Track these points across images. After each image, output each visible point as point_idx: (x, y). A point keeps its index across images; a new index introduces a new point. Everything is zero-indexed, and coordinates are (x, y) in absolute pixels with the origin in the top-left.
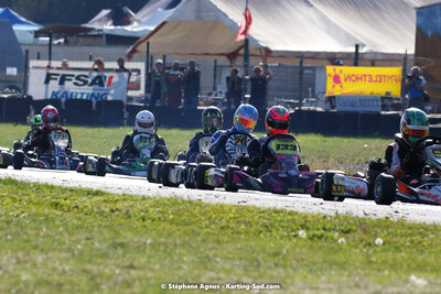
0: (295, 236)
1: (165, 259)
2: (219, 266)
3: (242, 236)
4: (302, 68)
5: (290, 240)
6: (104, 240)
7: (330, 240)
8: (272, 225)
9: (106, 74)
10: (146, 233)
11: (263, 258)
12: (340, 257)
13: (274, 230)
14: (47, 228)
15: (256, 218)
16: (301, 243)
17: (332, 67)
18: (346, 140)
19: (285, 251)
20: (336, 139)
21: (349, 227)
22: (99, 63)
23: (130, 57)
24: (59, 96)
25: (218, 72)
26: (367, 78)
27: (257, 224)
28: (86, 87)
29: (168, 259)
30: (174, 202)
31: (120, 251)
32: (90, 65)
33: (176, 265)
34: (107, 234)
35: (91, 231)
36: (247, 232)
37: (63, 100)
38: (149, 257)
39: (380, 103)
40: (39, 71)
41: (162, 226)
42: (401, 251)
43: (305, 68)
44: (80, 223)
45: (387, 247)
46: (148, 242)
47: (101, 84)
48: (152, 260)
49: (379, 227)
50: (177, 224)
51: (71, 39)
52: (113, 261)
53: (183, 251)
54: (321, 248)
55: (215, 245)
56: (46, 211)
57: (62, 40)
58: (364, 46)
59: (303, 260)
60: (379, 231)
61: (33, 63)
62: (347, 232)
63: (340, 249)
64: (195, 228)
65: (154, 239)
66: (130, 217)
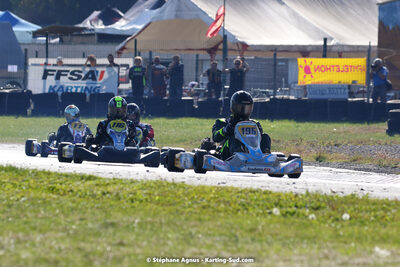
0: (270, 213)
1: (152, 236)
2: (201, 242)
3: (222, 214)
4: (275, 60)
5: (265, 217)
6: (97, 221)
7: (301, 216)
8: (248, 204)
9: (98, 69)
10: (134, 213)
11: (241, 234)
12: (311, 232)
13: (250, 208)
14: (45, 211)
15: (234, 198)
16: (275, 219)
17: (303, 59)
18: (316, 125)
19: (260, 227)
20: (307, 124)
21: (318, 204)
22: (92, 60)
23: (119, 53)
24: (56, 89)
25: (200, 66)
26: (335, 68)
27: (235, 203)
28: (80, 81)
29: (155, 237)
30: (160, 184)
31: (111, 230)
32: (83, 61)
33: (162, 242)
34: (100, 215)
35: (85, 213)
36: (226, 211)
37: (60, 93)
38: (138, 235)
39: (347, 91)
40: (37, 67)
41: (148, 207)
42: (365, 225)
43: (279, 60)
44: (74, 205)
45: (353, 221)
46: (137, 221)
47: (94, 78)
48: (141, 238)
49: (346, 203)
50: (163, 205)
51: (65, 38)
52: (104, 239)
53: (168, 229)
54: (293, 224)
55: (198, 223)
56: (44, 195)
57: (58, 40)
58: (332, 39)
59: (277, 235)
60: (346, 207)
61: (31, 61)
62: (317, 208)
63: (311, 224)
64: (179, 208)
65: (142, 219)
66: (119, 199)
